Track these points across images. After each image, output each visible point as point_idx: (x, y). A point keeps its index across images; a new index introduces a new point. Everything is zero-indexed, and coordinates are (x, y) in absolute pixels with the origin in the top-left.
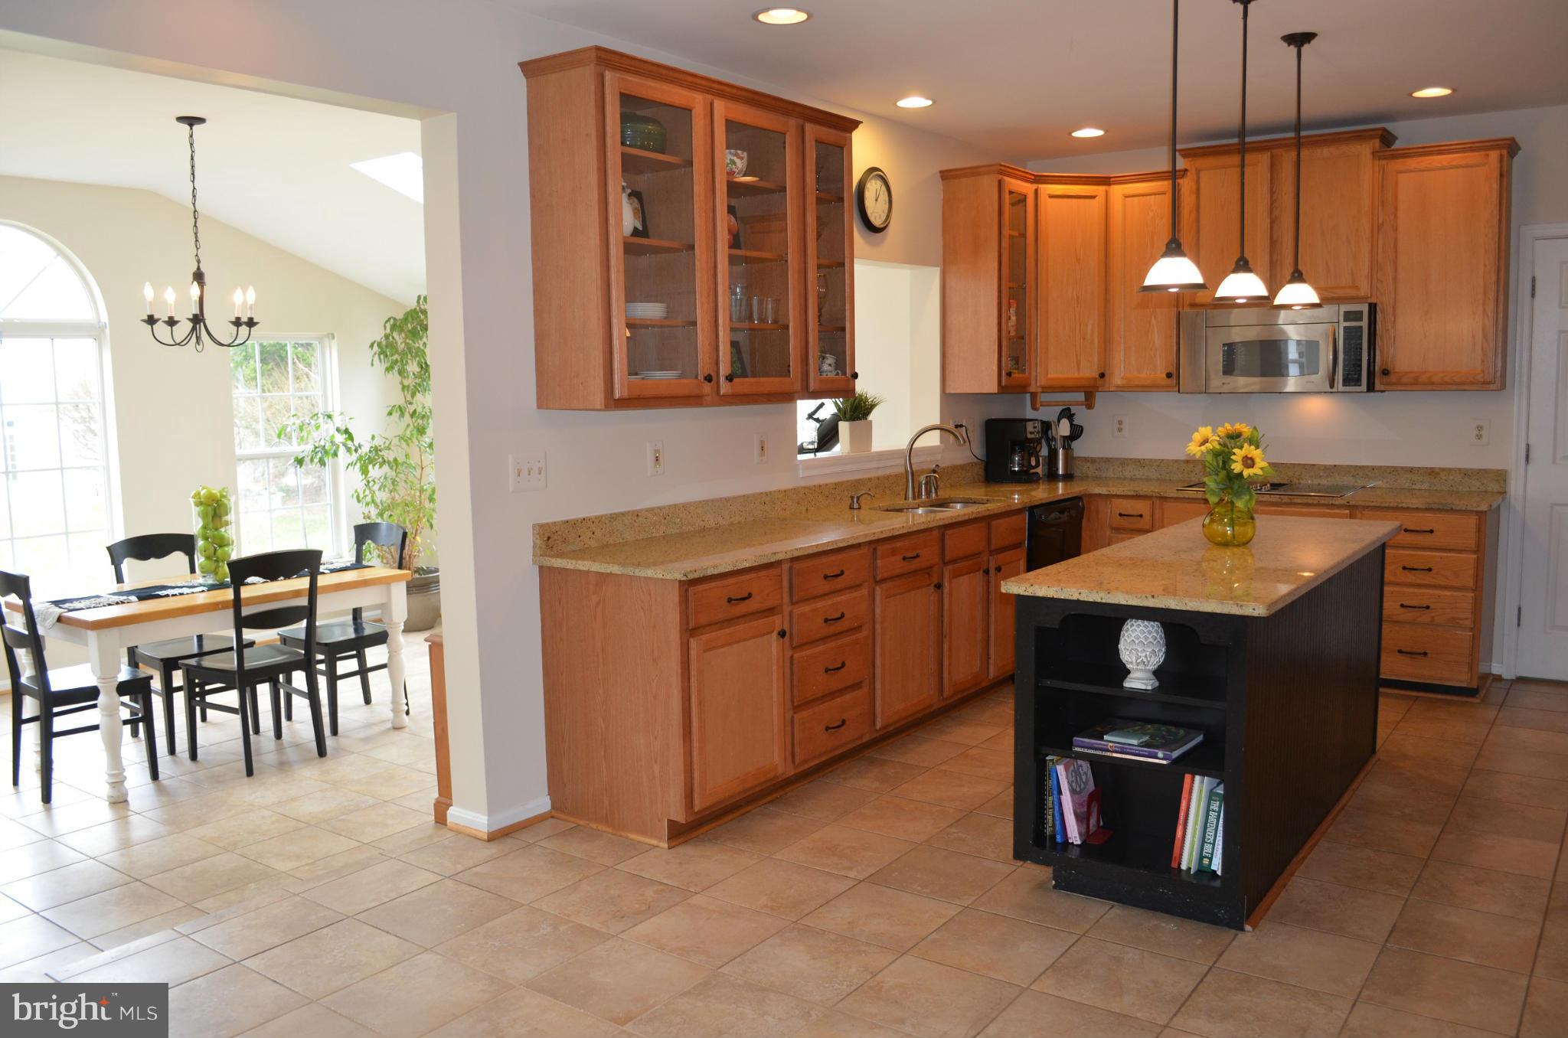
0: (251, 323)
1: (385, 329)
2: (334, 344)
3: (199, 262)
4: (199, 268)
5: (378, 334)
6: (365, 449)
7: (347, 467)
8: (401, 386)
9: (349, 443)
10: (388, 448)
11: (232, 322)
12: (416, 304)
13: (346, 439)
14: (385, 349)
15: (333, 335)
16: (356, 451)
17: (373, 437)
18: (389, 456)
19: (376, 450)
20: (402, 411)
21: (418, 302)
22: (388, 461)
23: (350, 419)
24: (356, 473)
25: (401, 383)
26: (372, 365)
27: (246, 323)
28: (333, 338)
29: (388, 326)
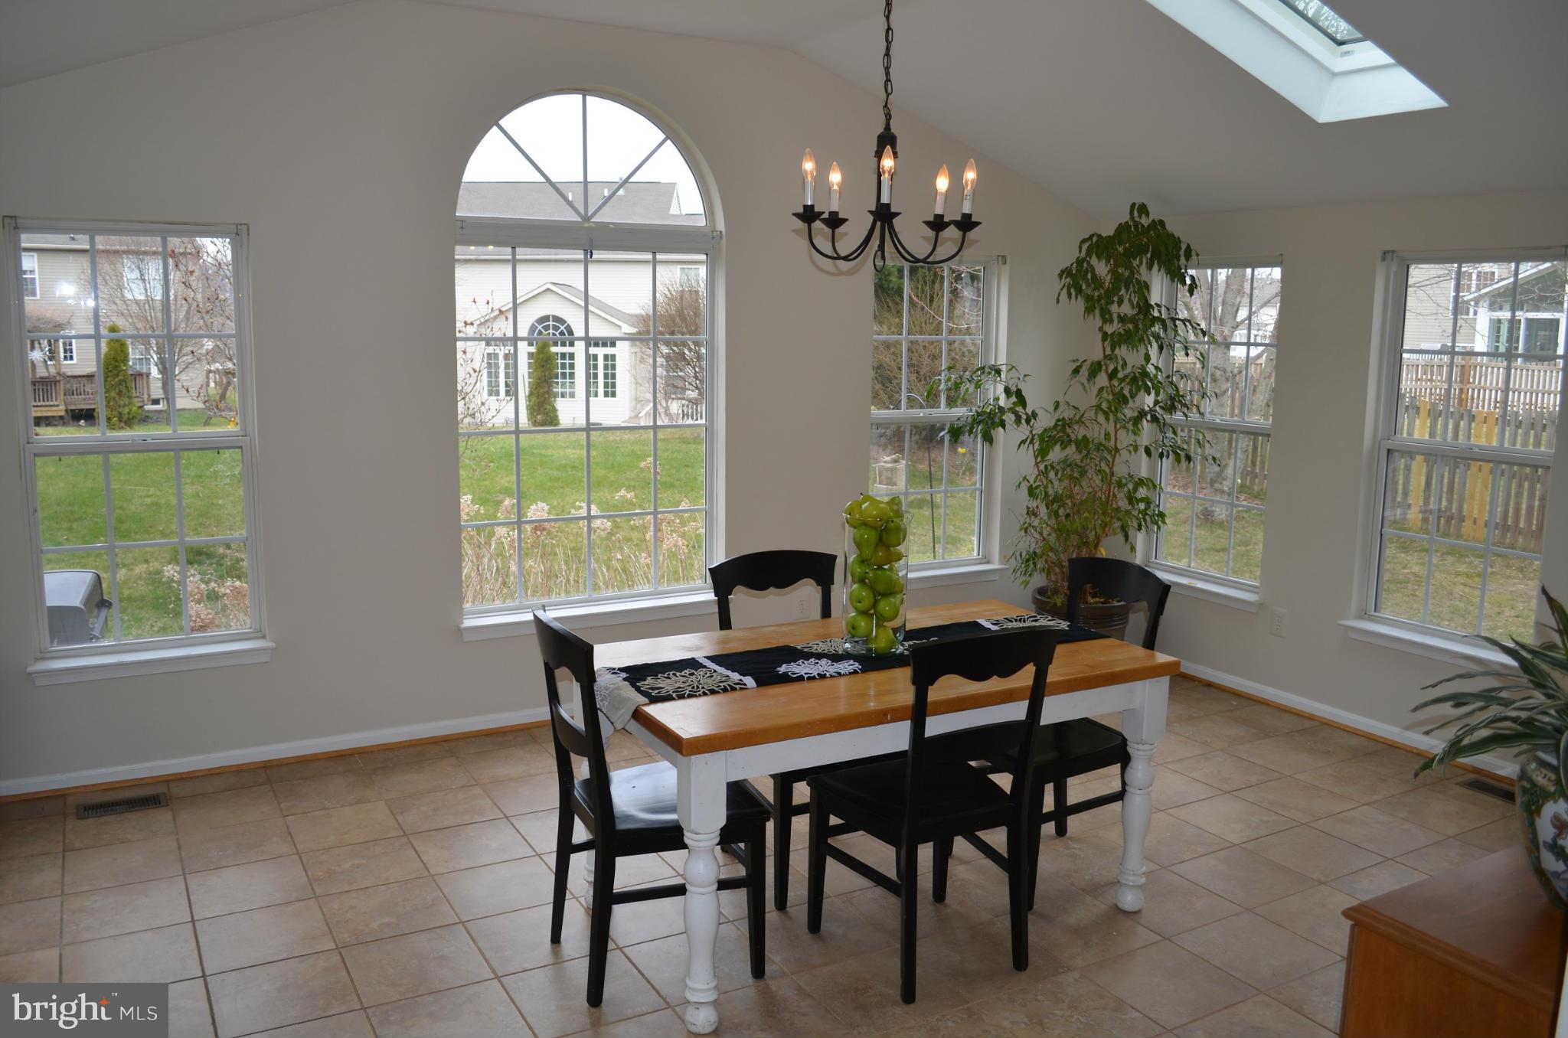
0: (966, 224)
1: (1080, 251)
2: (1006, 269)
3: (888, 117)
4: (888, 127)
5: (1069, 256)
6: (1044, 422)
7: (1020, 446)
8: (1099, 336)
9: (1019, 409)
10: (1080, 421)
11: (927, 223)
12: (1129, 216)
13: (1014, 403)
14: (1076, 278)
15: (1004, 257)
16: (1028, 421)
17: (1057, 405)
18: (1079, 432)
19: (1063, 424)
20: (1095, 369)
21: (1132, 213)
22: (1077, 439)
23: (1025, 376)
24: (1027, 456)
25: (1101, 329)
26: (1058, 301)
27: (956, 223)
28: (1005, 263)
29: (1085, 247)
